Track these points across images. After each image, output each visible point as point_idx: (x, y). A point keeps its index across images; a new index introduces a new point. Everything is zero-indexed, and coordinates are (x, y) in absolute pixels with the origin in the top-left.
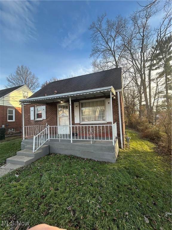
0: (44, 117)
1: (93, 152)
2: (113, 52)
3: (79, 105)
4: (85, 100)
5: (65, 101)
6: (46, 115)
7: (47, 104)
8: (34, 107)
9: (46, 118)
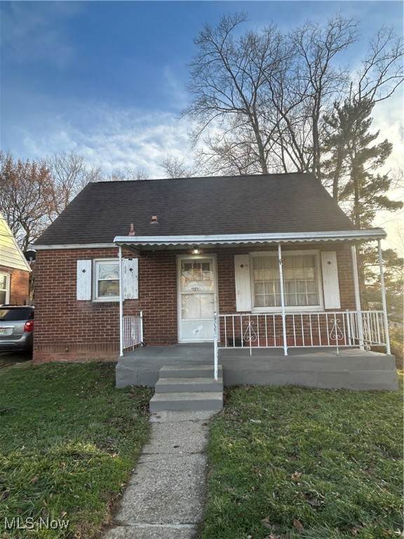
0: (131, 292)
3: (248, 263)
5: (204, 249)
6: (139, 286)
7: (143, 253)
8: (92, 258)
9: (139, 295)
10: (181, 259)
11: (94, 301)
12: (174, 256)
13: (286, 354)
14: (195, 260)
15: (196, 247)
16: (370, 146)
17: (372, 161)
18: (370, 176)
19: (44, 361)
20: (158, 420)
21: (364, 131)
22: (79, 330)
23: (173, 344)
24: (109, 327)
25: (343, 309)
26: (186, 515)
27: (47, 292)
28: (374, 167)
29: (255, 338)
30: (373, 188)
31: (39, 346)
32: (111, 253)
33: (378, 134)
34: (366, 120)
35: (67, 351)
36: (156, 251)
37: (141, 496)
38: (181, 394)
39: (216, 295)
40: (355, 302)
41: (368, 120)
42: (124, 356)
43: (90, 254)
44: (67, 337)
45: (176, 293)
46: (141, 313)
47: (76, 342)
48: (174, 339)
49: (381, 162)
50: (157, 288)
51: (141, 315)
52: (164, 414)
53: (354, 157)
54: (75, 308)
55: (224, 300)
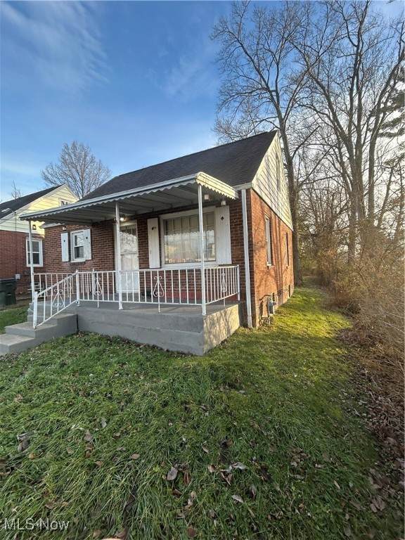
0: (87, 255)
1: (159, 331)
2: (274, 94)
3: (157, 226)
4: (172, 212)
5: (128, 217)
6: (92, 250)
7: (93, 225)
8: (68, 231)
9: (92, 256)
12: (112, 225)
13: (121, 307)
27: (50, 256)
50: (102, 251)
55: (142, 259)
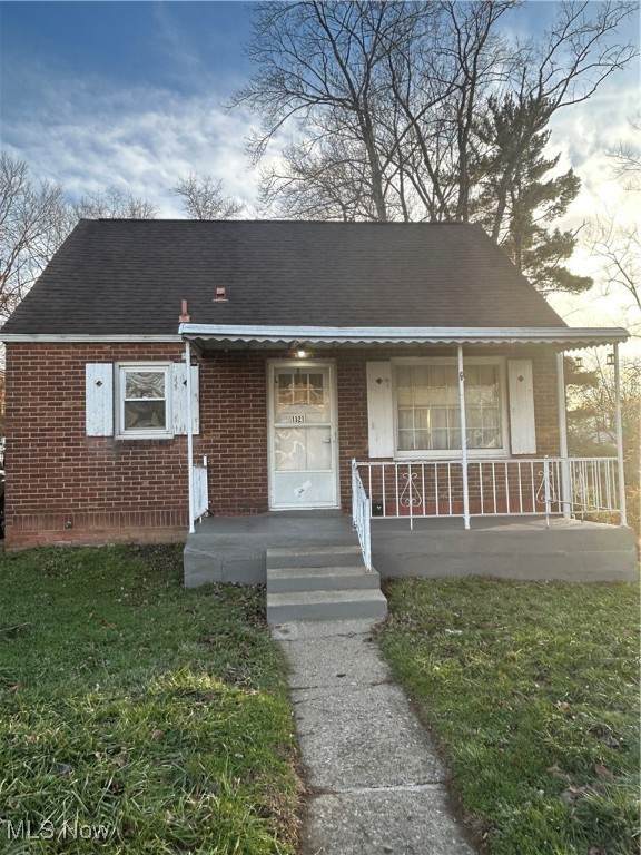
3: (389, 376)
5: (317, 350)
6: (200, 411)
7: (207, 353)
8: (112, 360)
9: (200, 427)
10: (274, 366)
11: (118, 437)
12: (263, 361)
13: (467, 526)
14: (298, 369)
15: (302, 347)
16: (543, 180)
17: (547, 207)
18: (543, 233)
19: (26, 545)
20: (286, 636)
21: (536, 152)
22: (91, 489)
23: (260, 512)
24: (146, 483)
25: (539, 455)
26: (418, 771)
27: (30, 420)
28: (549, 217)
29: (418, 501)
30: (545, 253)
31: (15, 518)
32: (148, 352)
33: (557, 159)
34: (539, 133)
35: (70, 526)
36: (229, 351)
37: (331, 750)
38: (312, 593)
39: (334, 430)
40: (558, 444)
41: (544, 135)
42: (196, 533)
43: (110, 353)
44: (69, 501)
45: (265, 425)
46: (205, 458)
47: (85, 510)
48: (262, 505)
49: (561, 209)
50: (233, 416)
51: (205, 464)
52: (293, 627)
53: (516, 197)
54: (84, 449)
55: (347, 438)
